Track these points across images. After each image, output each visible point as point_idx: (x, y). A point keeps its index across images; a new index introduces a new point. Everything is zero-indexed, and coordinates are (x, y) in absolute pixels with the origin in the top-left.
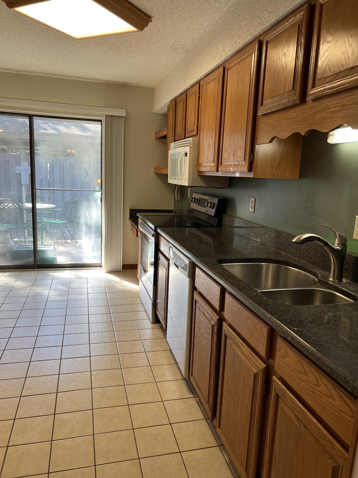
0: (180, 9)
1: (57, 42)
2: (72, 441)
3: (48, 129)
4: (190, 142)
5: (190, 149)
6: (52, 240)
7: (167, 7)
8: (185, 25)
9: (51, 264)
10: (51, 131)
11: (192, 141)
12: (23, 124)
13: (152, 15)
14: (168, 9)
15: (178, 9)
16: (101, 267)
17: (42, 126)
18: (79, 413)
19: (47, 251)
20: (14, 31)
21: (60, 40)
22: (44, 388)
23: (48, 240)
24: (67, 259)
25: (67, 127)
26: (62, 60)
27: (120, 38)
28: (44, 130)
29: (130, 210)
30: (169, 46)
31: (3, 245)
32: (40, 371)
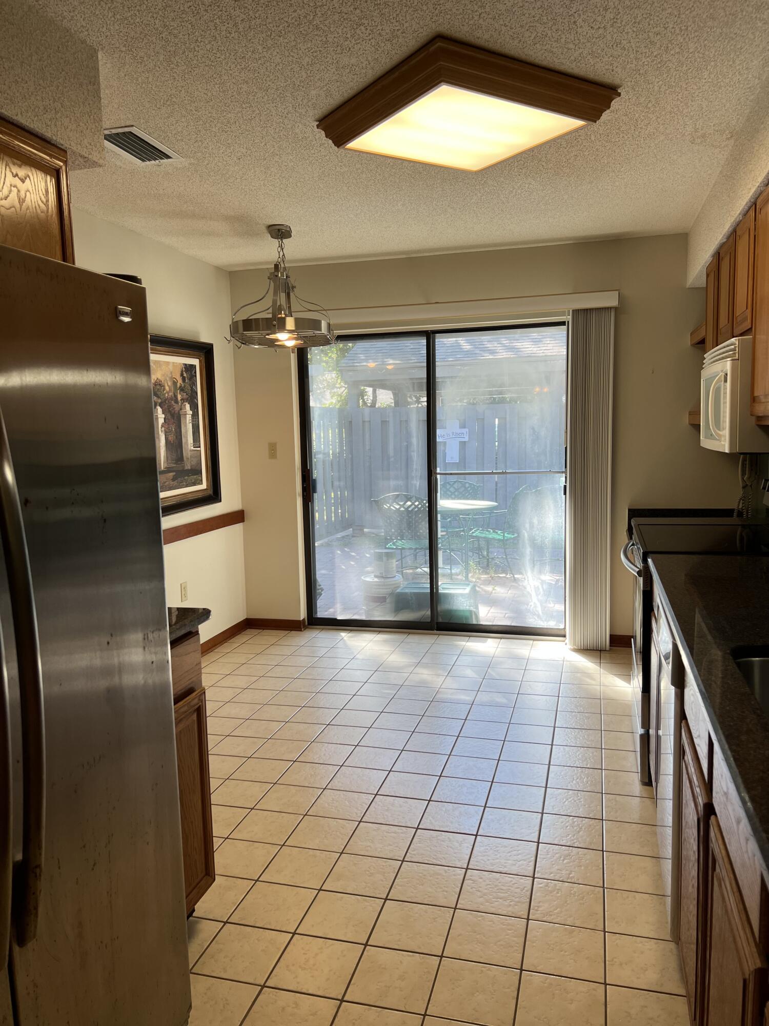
0: (677, 50)
1: (451, 185)
2: (377, 1014)
3: (498, 351)
4: (733, 347)
5: (733, 362)
6: (487, 573)
7: (644, 54)
8: (704, 81)
9: (464, 622)
10: (503, 355)
11: (737, 345)
12: (453, 348)
13: (617, 81)
14: (648, 59)
15: (672, 52)
16: (565, 636)
17: (488, 346)
18: (413, 956)
19: (455, 597)
20: (373, 184)
21: (454, 180)
22: (365, 882)
23: (480, 574)
24: (502, 615)
25: (536, 342)
26: (473, 216)
27: (569, 146)
28: (490, 353)
29: (629, 510)
30: (684, 135)
31: (383, 580)
32: (370, 846)
